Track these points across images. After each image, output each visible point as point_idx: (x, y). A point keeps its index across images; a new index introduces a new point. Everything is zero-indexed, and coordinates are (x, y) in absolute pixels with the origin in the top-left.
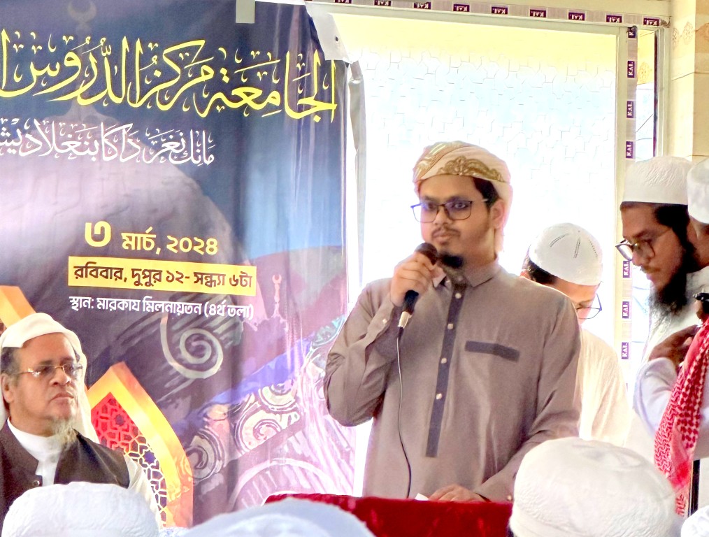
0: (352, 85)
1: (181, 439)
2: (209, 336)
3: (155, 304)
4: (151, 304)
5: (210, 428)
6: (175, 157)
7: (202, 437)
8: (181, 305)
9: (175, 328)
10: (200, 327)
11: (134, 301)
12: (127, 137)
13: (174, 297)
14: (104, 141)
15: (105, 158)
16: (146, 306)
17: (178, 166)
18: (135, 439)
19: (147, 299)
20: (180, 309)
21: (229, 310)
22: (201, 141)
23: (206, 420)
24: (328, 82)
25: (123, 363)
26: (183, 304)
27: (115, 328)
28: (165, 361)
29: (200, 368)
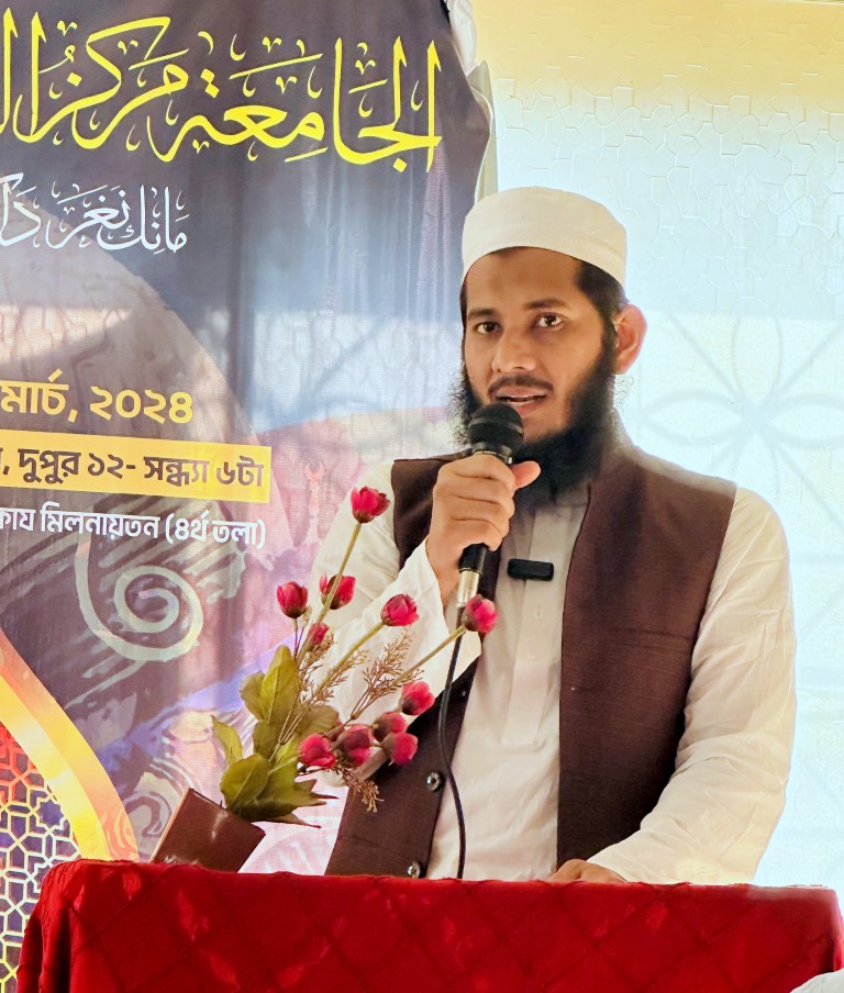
1: (115, 778)
2: (171, 576)
3: (65, 518)
4: (57, 517)
5: (175, 758)
6: (109, 238)
7: (159, 775)
8: (118, 520)
9: (108, 561)
10: (157, 562)
11: (23, 511)
12: (12, 199)
13: (104, 504)
16: (47, 521)
17: (115, 255)
18: (21, 777)
19: (47, 508)
20: (116, 528)
21: (215, 529)
22: (161, 209)
23: (167, 741)
24: (422, 97)
26: (122, 517)
29: (154, 641)
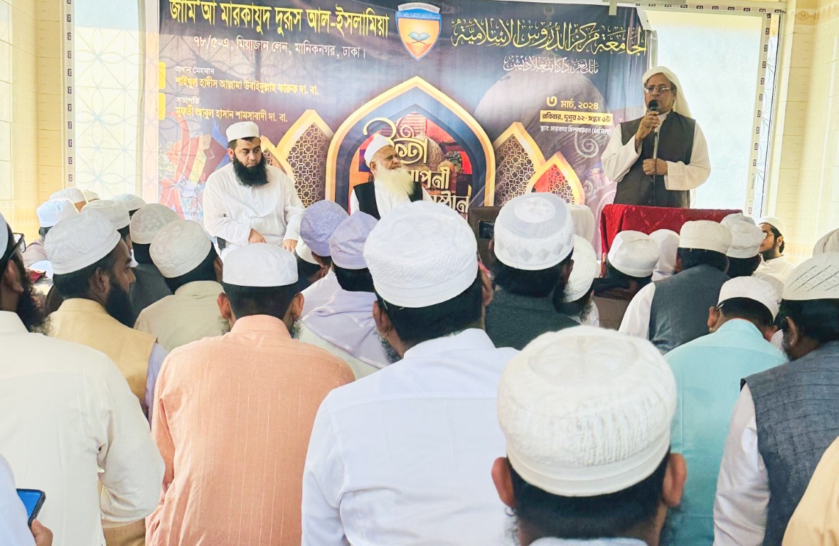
0: (653, 40)
1: (581, 181)
2: (593, 141)
4: (572, 128)
5: (592, 177)
6: (583, 71)
7: (589, 180)
9: (581, 137)
10: (590, 138)
11: (565, 127)
12: (564, 63)
13: (580, 126)
14: (556, 64)
15: (556, 71)
16: (570, 129)
17: (584, 74)
18: (563, 181)
19: (570, 127)
20: (583, 131)
21: (601, 131)
22: (593, 64)
23: (591, 173)
24: (644, 39)
25: (559, 152)
26: (584, 129)
27: (557, 138)
28: (575, 151)
29: (589, 154)
